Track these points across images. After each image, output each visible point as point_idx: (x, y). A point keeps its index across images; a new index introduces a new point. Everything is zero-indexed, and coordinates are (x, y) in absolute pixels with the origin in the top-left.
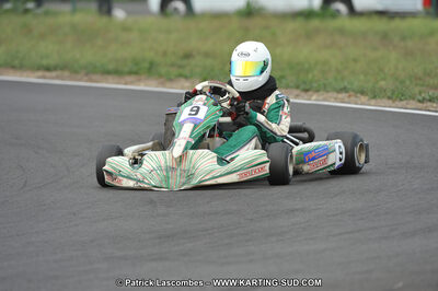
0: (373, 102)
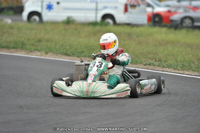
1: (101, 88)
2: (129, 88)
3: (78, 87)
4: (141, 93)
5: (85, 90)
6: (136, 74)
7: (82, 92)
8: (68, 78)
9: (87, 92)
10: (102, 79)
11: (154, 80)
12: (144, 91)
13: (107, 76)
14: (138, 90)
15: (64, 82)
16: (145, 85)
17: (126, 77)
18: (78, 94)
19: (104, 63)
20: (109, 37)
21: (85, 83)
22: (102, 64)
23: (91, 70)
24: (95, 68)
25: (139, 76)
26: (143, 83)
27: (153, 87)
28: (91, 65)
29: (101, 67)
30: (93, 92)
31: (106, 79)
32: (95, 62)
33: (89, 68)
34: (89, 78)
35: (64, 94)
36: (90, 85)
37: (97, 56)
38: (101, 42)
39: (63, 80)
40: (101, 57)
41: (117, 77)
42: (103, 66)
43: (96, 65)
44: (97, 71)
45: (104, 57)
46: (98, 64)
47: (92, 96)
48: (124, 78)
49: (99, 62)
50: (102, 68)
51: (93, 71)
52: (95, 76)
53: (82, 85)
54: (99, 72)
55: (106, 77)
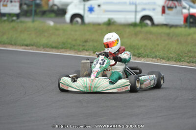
0: (168, 62)
1: (103, 84)
2: (129, 83)
3: (82, 83)
4: (140, 88)
5: (88, 85)
6: (138, 71)
7: (86, 87)
8: (75, 74)
9: (91, 87)
10: (104, 76)
11: (154, 76)
12: (143, 86)
13: (110, 72)
14: (138, 85)
15: (70, 79)
16: (145, 80)
17: (128, 73)
18: (82, 89)
19: (106, 61)
20: (112, 37)
21: (88, 79)
22: (105, 61)
23: (94, 67)
24: (98, 65)
25: (140, 72)
26: (143, 79)
27: (152, 82)
28: (95, 63)
29: (103, 64)
30: (95, 87)
31: (109, 76)
32: (99, 60)
33: (93, 66)
34: (93, 74)
35: (70, 89)
36: (93, 81)
37: (101, 54)
38: (105, 41)
39: (69, 77)
40: (104, 55)
41: (119, 74)
42: (105, 63)
43: (99, 63)
44: (100, 68)
45: (107, 55)
46: (101, 62)
47: (95, 90)
48: (126, 74)
49: (102, 60)
50: (104, 66)
51: (97, 68)
52: (98, 73)
53: (85, 80)
54: (102, 69)
55: (108, 73)
